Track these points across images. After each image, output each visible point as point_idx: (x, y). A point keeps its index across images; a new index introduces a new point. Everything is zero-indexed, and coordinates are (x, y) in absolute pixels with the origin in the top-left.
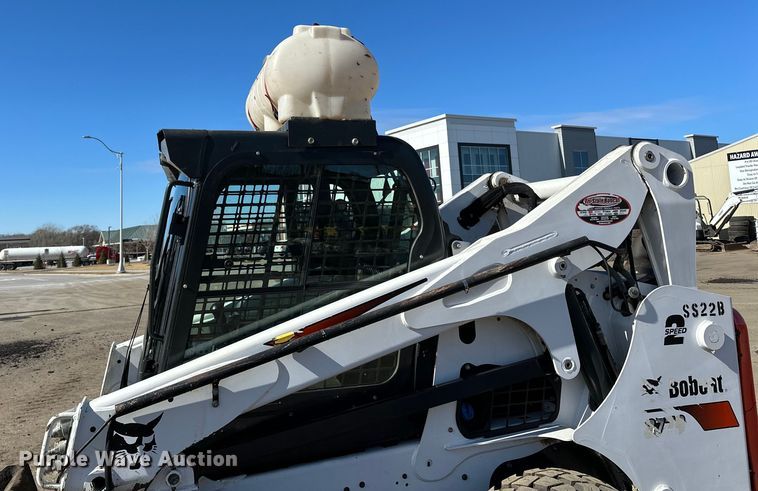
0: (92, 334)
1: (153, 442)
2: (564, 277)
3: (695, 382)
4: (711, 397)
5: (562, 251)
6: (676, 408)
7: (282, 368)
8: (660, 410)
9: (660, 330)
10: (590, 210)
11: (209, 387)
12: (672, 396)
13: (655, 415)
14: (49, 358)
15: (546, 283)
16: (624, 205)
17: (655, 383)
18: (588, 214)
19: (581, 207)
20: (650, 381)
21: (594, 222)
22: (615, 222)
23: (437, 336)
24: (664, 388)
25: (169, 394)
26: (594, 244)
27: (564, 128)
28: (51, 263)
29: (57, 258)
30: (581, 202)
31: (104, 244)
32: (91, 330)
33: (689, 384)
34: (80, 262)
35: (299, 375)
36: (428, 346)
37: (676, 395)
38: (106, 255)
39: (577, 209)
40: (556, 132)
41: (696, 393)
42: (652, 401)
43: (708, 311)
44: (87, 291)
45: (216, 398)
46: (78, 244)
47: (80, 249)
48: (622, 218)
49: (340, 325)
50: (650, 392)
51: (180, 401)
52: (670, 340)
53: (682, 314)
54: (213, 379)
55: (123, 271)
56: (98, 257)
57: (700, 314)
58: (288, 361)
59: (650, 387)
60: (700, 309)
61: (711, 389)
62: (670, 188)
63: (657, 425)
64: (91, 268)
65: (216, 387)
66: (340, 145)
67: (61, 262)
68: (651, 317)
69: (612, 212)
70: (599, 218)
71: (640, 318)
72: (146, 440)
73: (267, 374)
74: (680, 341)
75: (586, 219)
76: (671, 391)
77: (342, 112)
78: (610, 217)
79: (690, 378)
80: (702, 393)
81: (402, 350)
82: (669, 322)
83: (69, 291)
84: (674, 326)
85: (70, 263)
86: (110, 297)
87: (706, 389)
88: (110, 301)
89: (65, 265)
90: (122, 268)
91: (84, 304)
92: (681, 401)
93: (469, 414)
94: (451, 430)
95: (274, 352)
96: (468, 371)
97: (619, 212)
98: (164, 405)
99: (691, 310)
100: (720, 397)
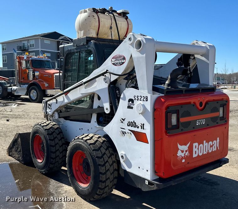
2: (107, 82)
3: (135, 123)
4: (140, 130)
8: (124, 129)
10: (115, 61)
16: (124, 58)
17: (124, 120)
19: (113, 60)
20: (122, 119)
21: (116, 65)
22: (121, 65)
24: (126, 122)
33: (133, 124)
37: (129, 126)
39: (112, 61)
41: (135, 127)
42: (122, 125)
43: (142, 99)
48: (123, 63)
50: (122, 122)
52: (129, 107)
53: (133, 99)
59: (122, 121)
60: (139, 98)
63: (123, 133)
69: (120, 61)
70: (117, 63)
71: (122, 98)
74: (132, 108)
75: (113, 64)
76: (128, 124)
78: (120, 63)
79: (134, 121)
82: (129, 101)
84: (131, 102)
87: (138, 127)
92: (130, 128)
97: (122, 61)
99: (136, 98)
100: (143, 131)
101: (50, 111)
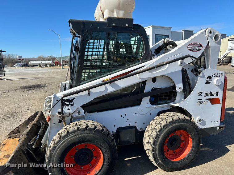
0: (56, 83)
1: (73, 104)
2: (182, 65)
3: (212, 93)
4: (215, 97)
5: (182, 58)
6: (206, 99)
7: (106, 87)
8: (201, 99)
9: (205, 80)
10: (191, 47)
11: (87, 91)
12: (205, 96)
13: (200, 101)
14: (45, 89)
15: (177, 67)
16: (201, 46)
17: (201, 93)
18: (191, 48)
19: (189, 46)
20: (200, 93)
21: (192, 51)
22: (198, 51)
23: (146, 81)
24: (203, 94)
25: (77, 92)
26: (191, 57)
27: (184, 31)
28: (43, 66)
29: (45, 64)
30: (189, 45)
31: (57, 61)
32: (55, 82)
33: (210, 94)
34: (51, 65)
35: (110, 89)
36: (144, 83)
38: (58, 64)
39: (188, 47)
40: (182, 32)
41: (211, 96)
42: (200, 97)
43: (218, 76)
44: (54, 73)
45: (89, 94)
46: (50, 60)
47: (51, 62)
48: (200, 50)
49: (121, 77)
50: (200, 95)
51: (79, 94)
52: (207, 83)
53: (211, 76)
54: (88, 89)
55: (63, 68)
56: (56, 64)
57: (216, 76)
59: (200, 94)
60: (216, 75)
61: (215, 95)
62: (214, 42)
63: (200, 103)
64: (54, 67)
65: (89, 91)
67: (46, 65)
68: (203, 77)
69: (197, 48)
70: (194, 49)
71: (200, 77)
72: (71, 103)
74: (210, 83)
75: (190, 50)
76: (205, 95)
77: (123, 16)
78: (197, 49)
79: (210, 92)
80: (213, 96)
81: (137, 84)
82: (207, 78)
83: (49, 73)
84: (209, 79)
85: (48, 66)
86: (60, 74)
88: (60, 75)
89: (47, 66)
90: (63, 67)
91: (53, 76)
92: (207, 97)
93: (153, 99)
94: (148, 103)
95: (104, 83)
96: (153, 89)
97: (199, 48)
98: (75, 95)
99: (214, 75)
100: (217, 97)
101: (69, 109)
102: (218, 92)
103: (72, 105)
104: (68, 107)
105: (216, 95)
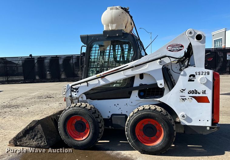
2: (161, 65)
3: (197, 91)
4: (201, 95)
6: (190, 96)
8: (184, 96)
9: (187, 78)
10: (171, 48)
13: (182, 97)
15: (157, 66)
16: (182, 46)
17: (184, 90)
18: (170, 49)
19: (169, 47)
20: (182, 90)
21: (172, 51)
22: (179, 51)
23: (135, 76)
24: (186, 91)
30: (169, 46)
33: (194, 91)
35: (102, 82)
37: (190, 93)
39: (167, 48)
42: (182, 94)
43: (204, 74)
45: (88, 85)
48: (181, 50)
50: (182, 92)
51: (82, 85)
52: (190, 80)
53: (195, 74)
54: (87, 82)
57: (201, 74)
58: (100, 79)
59: (182, 91)
60: (201, 73)
61: (201, 93)
62: (197, 41)
63: (183, 100)
66: (114, 36)
68: (185, 75)
69: (178, 48)
70: (174, 50)
71: (182, 75)
72: (77, 91)
73: (96, 81)
74: (193, 81)
75: (170, 51)
76: (188, 92)
77: (116, 28)
78: (177, 50)
79: (195, 90)
80: (198, 93)
84: (192, 77)
87: (200, 93)
92: (191, 95)
93: (142, 94)
95: (97, 78)
96: (141, 85)
97: (180, 48)
99: (198, 73)
100: (204, 95)
101: (76, 95)
102: (205, 91)
103: (77, 92)
104: (75, 93)
105: (203, 93)
